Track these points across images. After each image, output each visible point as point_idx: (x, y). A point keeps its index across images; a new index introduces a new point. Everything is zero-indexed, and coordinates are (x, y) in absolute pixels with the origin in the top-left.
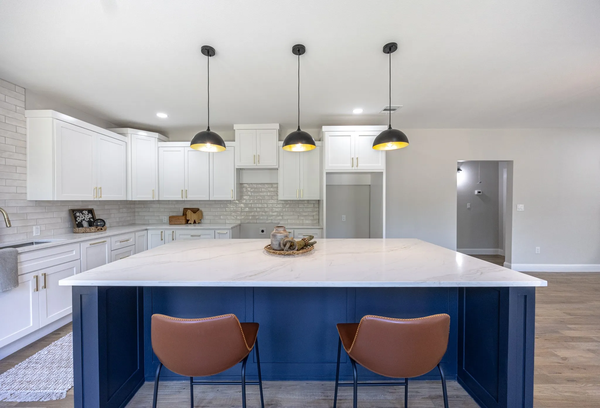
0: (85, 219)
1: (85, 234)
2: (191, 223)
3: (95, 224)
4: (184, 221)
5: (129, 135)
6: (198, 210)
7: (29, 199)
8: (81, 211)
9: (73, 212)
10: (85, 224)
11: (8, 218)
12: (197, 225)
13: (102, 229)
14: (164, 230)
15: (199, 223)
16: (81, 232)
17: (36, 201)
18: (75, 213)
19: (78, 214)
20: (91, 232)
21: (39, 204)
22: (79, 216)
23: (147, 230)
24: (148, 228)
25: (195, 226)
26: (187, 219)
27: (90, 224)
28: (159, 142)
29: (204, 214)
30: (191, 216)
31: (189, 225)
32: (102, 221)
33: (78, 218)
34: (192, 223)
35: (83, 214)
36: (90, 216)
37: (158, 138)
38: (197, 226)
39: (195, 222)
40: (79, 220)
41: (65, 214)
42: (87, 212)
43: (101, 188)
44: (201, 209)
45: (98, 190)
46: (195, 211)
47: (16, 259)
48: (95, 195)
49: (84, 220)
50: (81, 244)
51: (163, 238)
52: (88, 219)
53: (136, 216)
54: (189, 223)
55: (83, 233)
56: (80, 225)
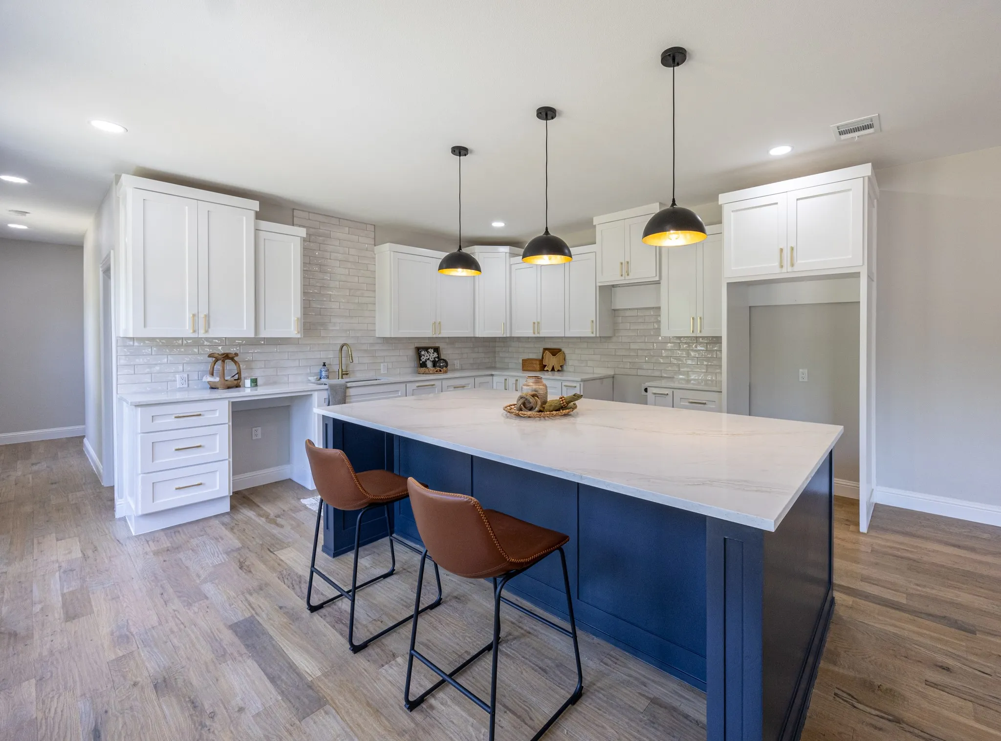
0: (430, 359)
1: (429, 375)
2: (547, 370)
3: (438, 364)
4: (538, 367)
6: (559, 350)
7: (377, 336)
8: (426, 349)
9: (418, 351)
10: (429, 364)
11: (351, 354)
12: (556, 373)
13: (443, 371)
15: (558, 371)
16: (425, 373)
17: (384, 338)
18: (421, 352)
19: (423, 353)
20: (434, 373)
21: (387, 340)
22: (424, 355)
23: (492, 375)
24: (493, 373)
25: (553, 375)
26: (544, 364)
27: (435, 364)
29: (568, 357)
30: (550, 361)
31: (546, 373)
32: (446, 361)
33: (423, 357)
34: (550, 370)
35: (428, 352)
36: (436, 355)
37: (509, 253)
38: (556, 376)
39: (553, 369)
40: (423, 359)
41: (411, 353)
42: (432, 350)
43: (440, 322)
44: (563, 349)
45: (437, 325)
46: (555, 352)
48: (435, 331)
49: (428, 359)
50: (407, 384)
51: (507, 388)
52: (433, 359)
53: (496, 358)
54: (545, 369)
55: (427, 374)
56: (423, 365)
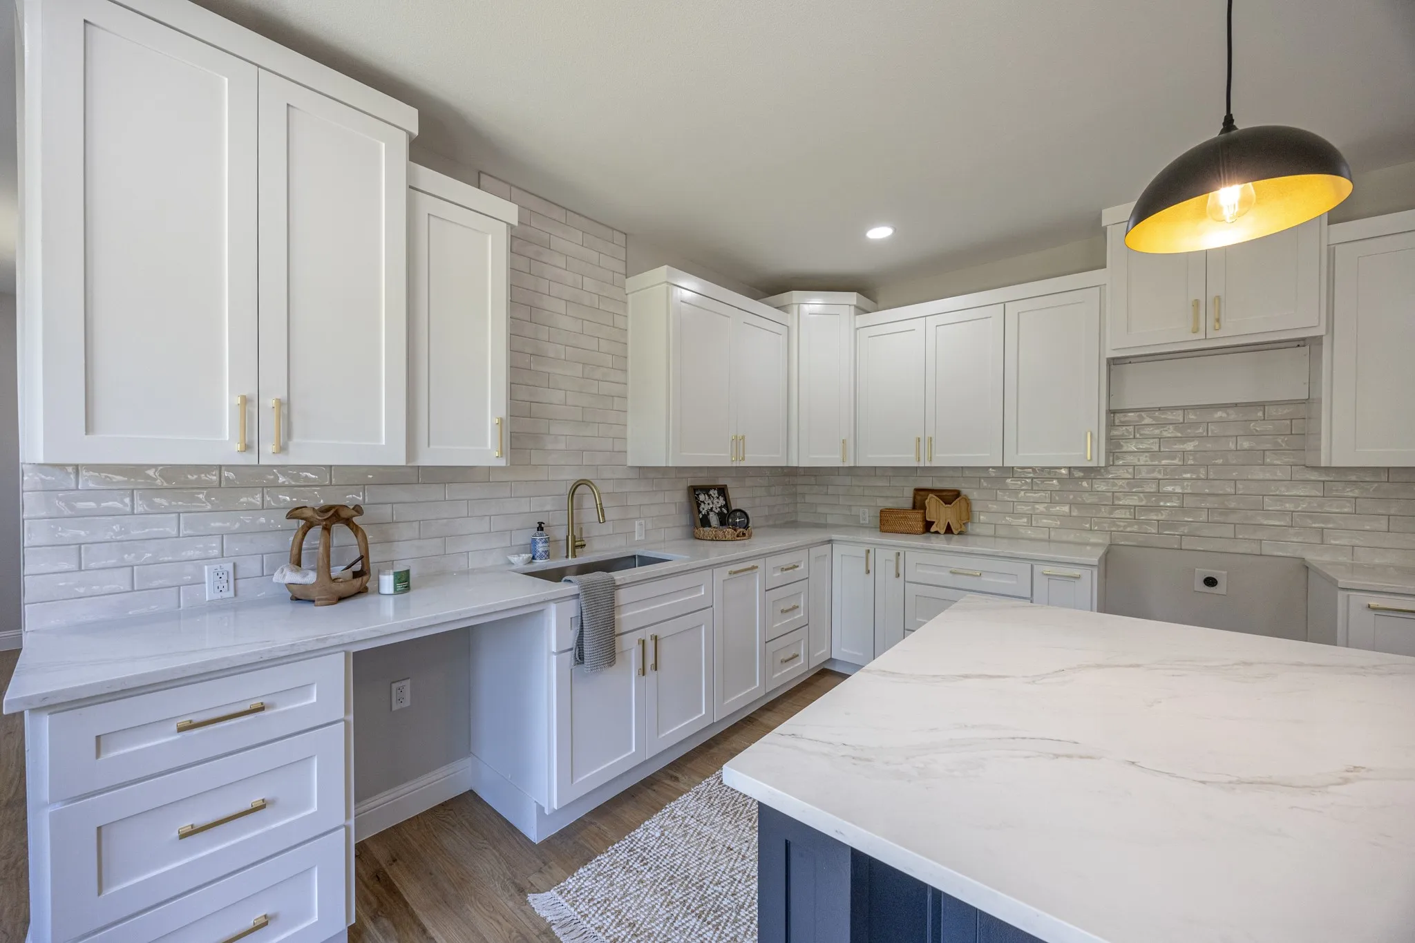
0: (714, 509)
1: (715, 542)
2: (937, 532)
3: (730, 520)
4: (920, 526)
5: (795, 307)
6: (957, 494)
7: (629, 464)
8: (706, 490)
9: (695, 492)
10: (714, 519)
11: (601, 504)
12: (955, 537)
13: (744, 534)
14: (875, 546)
15: (960, 533)
16: (709, 538)
17: (640, 467)
18: (698, 495)
19: (702, 497)
20: (727, 539)
21: (646, 473)
22: (703, 502)
23: (830, 541)
24: (834, 537)
25: (949, 542)
26: (928, 519)
27: (723, 520)
28: (857, 317)
29: (976, 507)
30: (938, 512)
31: (933, 537)
32: (743, 515)
33: (702, 505)
34: (942, 531)
35: (709, 496)
36: (722, 501)
37: (855, 306)
38: (955, 544)
39: (949, 530)
40: (704, 508)
41: (680, 497)
42: (716, 492)
43: (743, 437)
44: (964, 492)
45: (739, 443)
46: (950, 497)
47: (612, 600)
48: (734, 454)
49: (711, 510)
50: (714, 570)
51: (871, 568)
52: (719, 509)
53: (798, 505)
54: (933, 529)
55: (712, 540)
56: (705, 522)
